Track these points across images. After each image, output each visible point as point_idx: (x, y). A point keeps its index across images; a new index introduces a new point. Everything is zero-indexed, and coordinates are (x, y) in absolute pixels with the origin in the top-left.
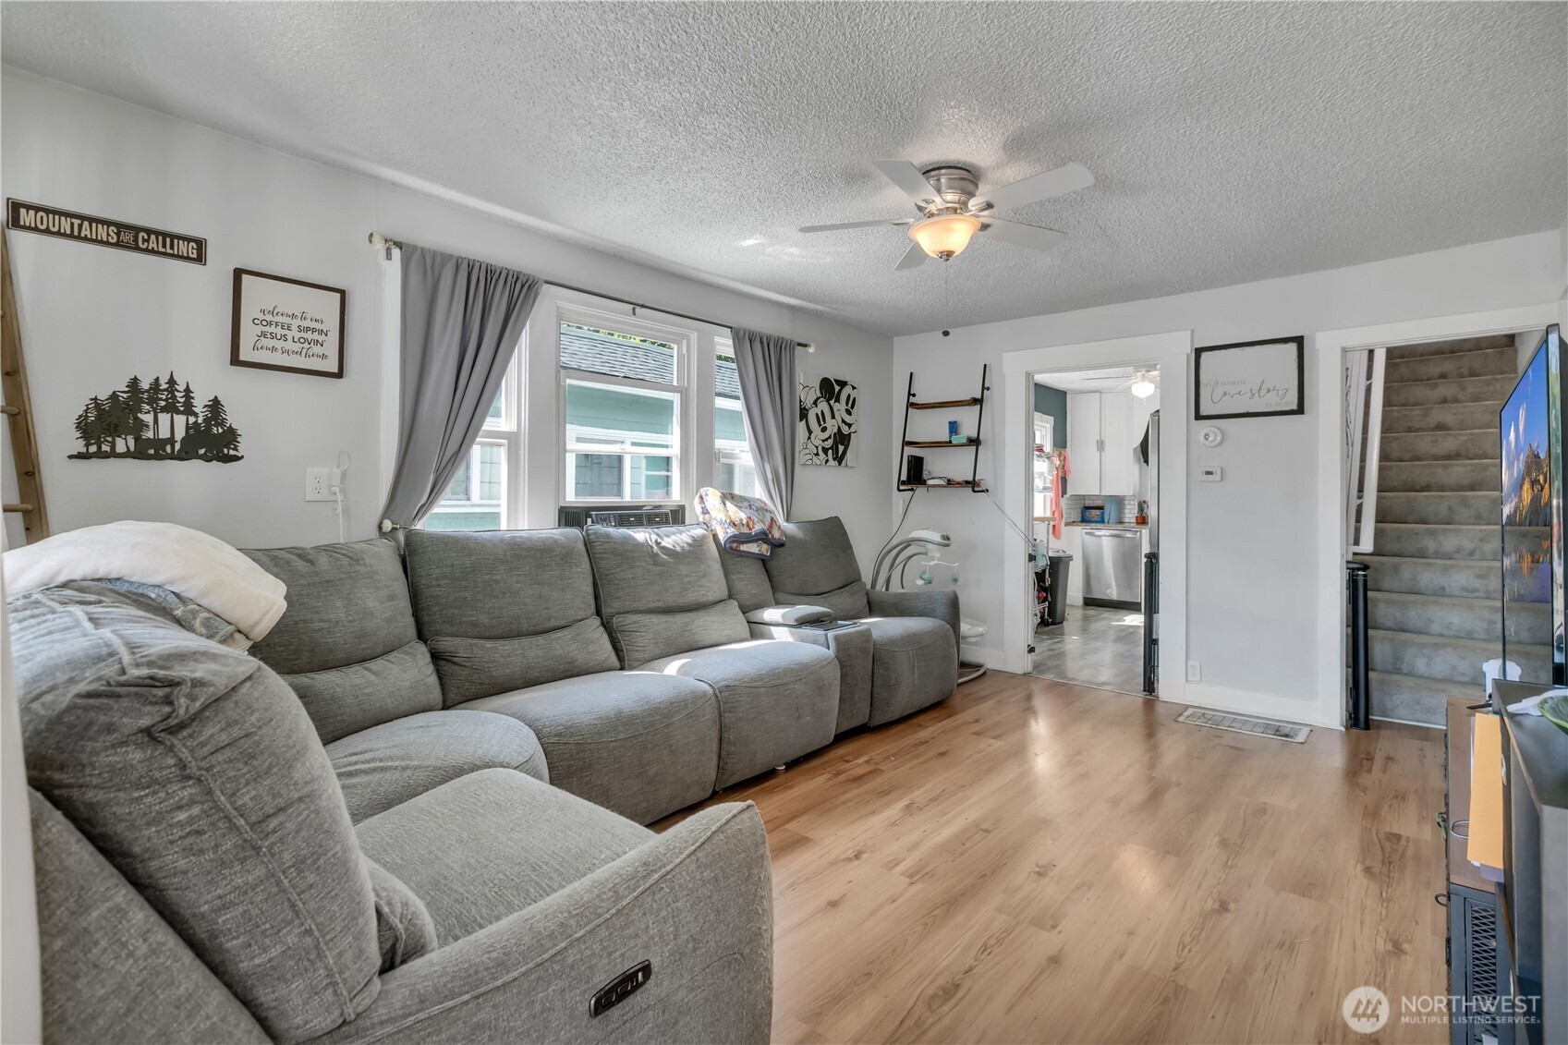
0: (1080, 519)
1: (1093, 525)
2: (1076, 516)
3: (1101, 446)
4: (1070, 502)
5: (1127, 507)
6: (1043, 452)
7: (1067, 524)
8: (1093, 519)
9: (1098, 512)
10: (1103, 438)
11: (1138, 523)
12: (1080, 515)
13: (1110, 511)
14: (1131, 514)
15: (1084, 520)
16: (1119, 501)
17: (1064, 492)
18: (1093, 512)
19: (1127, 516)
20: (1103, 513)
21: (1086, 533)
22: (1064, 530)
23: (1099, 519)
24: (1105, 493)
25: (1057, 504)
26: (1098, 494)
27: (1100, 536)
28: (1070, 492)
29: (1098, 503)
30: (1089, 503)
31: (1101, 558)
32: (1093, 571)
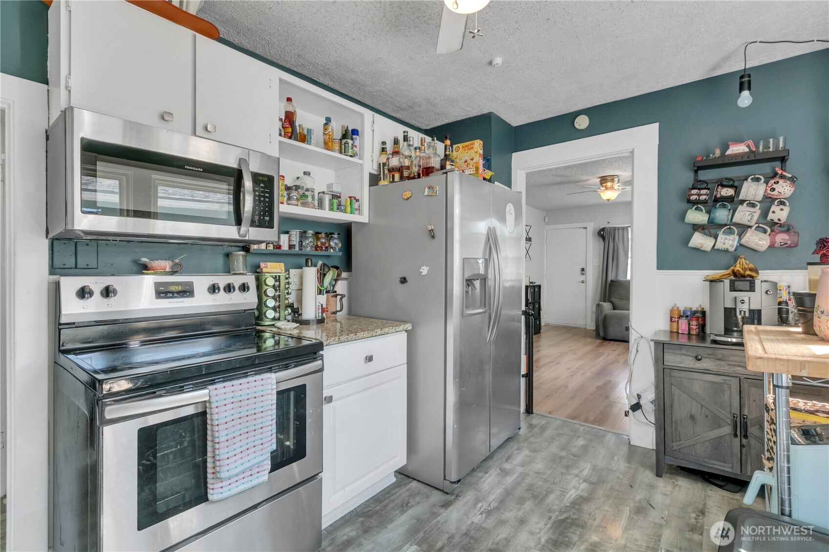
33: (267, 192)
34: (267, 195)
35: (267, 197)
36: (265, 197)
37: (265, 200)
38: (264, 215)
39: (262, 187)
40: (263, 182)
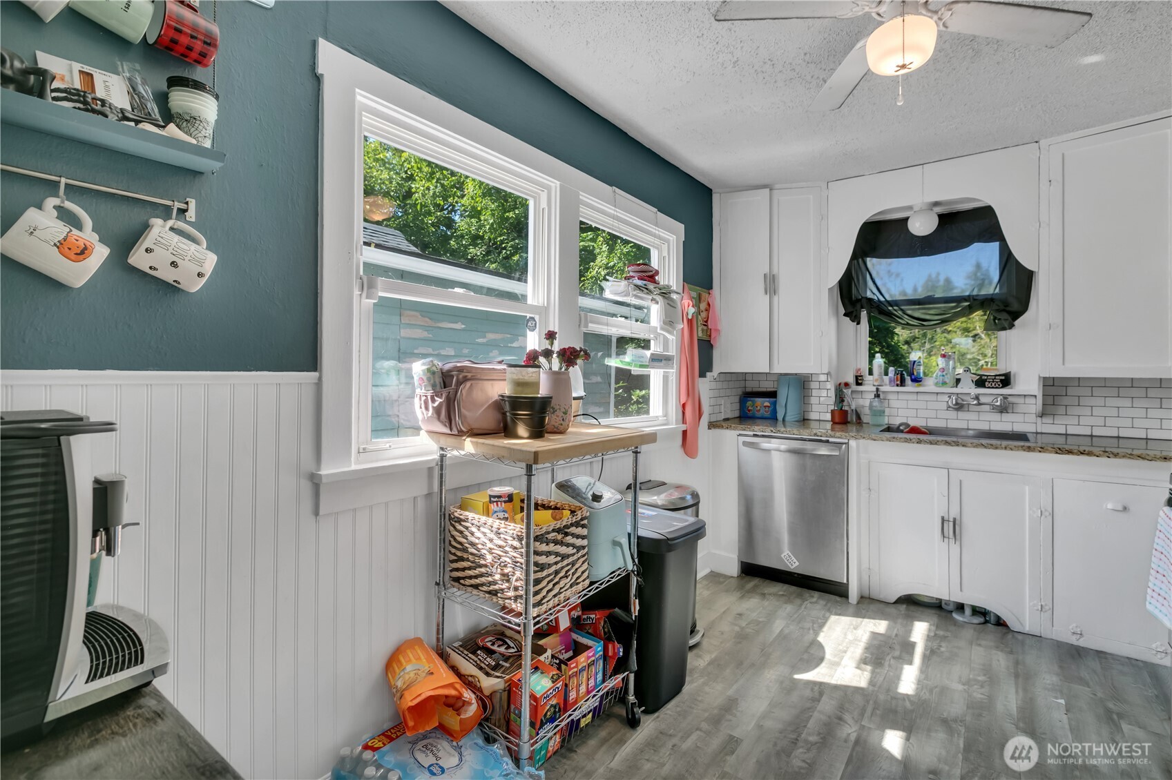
0: (737, 414)
1: (758, 429)
2: (730, 408)
3: (771, 285)
4: (719, 385)
5: (815, 393)
6: (655, 282)
7: (712, 425)
8: (758, 414)
9: (766, 402)
10: (775, 271)
11: (834, 422)
12: (737, 406)
13: (787, 402)
14: (822, 404)
15: (745, 417)
16: (802, 383)
17: (705, 366)
18: (759, 401)
19: (815, 408)
20: (775, 404)
21: (745, 444)
22: (705, 436)
23: (767, 415)
24: (779, 369)
25: (691, 390)
26: (768, 371)
27: (768, 451)
28: (719, 366)
29: (767, 386)
30: (752, 386)
31: (769, 491)
32: (757, 512)
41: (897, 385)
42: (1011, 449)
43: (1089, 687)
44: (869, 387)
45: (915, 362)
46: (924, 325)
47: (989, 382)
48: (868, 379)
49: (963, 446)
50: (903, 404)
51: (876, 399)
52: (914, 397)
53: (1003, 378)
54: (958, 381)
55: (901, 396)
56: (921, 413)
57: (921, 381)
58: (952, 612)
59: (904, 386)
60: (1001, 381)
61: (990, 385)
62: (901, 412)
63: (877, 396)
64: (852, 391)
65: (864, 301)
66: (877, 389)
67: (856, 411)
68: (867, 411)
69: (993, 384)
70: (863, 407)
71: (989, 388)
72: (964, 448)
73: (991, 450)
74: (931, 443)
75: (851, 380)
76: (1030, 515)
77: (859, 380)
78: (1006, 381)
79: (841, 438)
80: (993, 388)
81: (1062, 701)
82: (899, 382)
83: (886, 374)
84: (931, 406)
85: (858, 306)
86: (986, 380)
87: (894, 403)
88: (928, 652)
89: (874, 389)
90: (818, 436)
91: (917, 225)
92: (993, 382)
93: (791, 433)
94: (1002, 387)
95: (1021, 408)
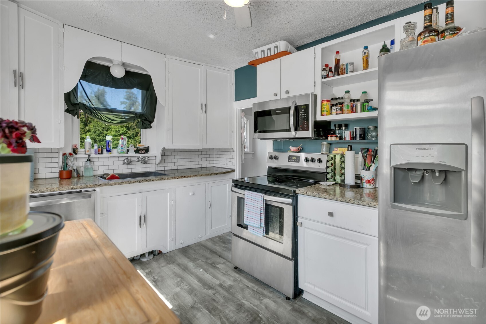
3: (19, 80)
10: (22, 70)
11: (61, 178)
33: (305, 113)
34: (305, 114)
35: (305, 116)
36: (304, 116)
37: (304, 117)
38: (304, 125)
39: (303, 111)
40: (303, 108)
41: (99, 154)
42: (169, 179)
43: (200, 260)
44: (82, 155)
45: (109, 141)
46: (113, 123)
47: (141, 151)
48: (80, 150)
49: (153, 181)
50: (102, 163)
51: (88, 162)
52: (107, 159)
53: (146, 149)
54: (128, 151)
55: (100, 160)
56: (111, 167)
57: (111, 151)
58: (140, 259)
59: (103, 154)
60: (145, 150)
61: (141, 152)
62: (100, 168)
63: (89, 160)
64: (74, 158)
65: (81, 105)
66: (89, 156)
67: (77, 169)
68: (82, 169)
69: (142, 152)
70: (81, 167)
71: (141, 153)
72: (153, 182)
73: (163, 181)
74: (140, 182)
75: (71, 151)
76: (169, 204)
77: (75, 151)
78: (147, 150)
79: (91, 188)
80: (142, 153)
81: (202, 270)
82: (100, 152)
83: (93, 147)
84: (115, 163)
85: (77, 106)
86: (139, 150)
87: (96, 163)
88: (154, 283)
89: (87, 156)
90: (74, 189)
91: (116, 71)
92: (142, 151)
93: (52, 190)
94: (145, 153)
95: (151, 161)
